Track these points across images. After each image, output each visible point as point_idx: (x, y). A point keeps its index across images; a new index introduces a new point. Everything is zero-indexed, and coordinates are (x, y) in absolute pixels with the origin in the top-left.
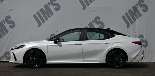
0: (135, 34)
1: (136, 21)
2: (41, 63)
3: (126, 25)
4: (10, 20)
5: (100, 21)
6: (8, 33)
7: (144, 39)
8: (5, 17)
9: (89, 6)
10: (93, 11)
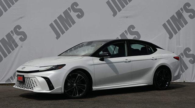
0: (180, 47)
2: (84, 90)
3: (168, 36)
6: (18, 48)
7: (191, 53)
8: (14, 27)
9: (120, 12)
10: (126, 18)
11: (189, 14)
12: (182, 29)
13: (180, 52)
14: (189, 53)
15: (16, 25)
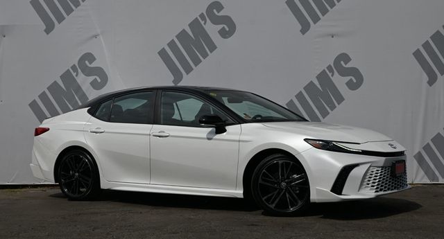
4: (94, 65)
5: (349, 65)
8: (79, 57)
9: (317, 24)
10: (331, 37)
15: (83, 53)
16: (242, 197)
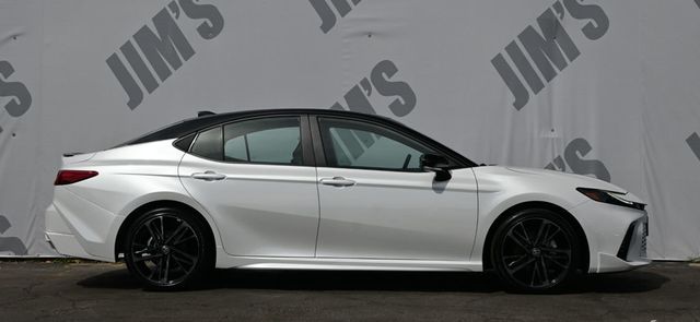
0: (553, 135)
1: (556, 80)
3: (511, 98)
4: (10, 79)
5: (395, 78)
6: (2, 138)
7: (591, 156)
9: (346, 16)
10: (367, 36)
11: (585, 22)
12: (561, 77)
13: (553, 155)
14: (585, 158)
16: (481, 270)
